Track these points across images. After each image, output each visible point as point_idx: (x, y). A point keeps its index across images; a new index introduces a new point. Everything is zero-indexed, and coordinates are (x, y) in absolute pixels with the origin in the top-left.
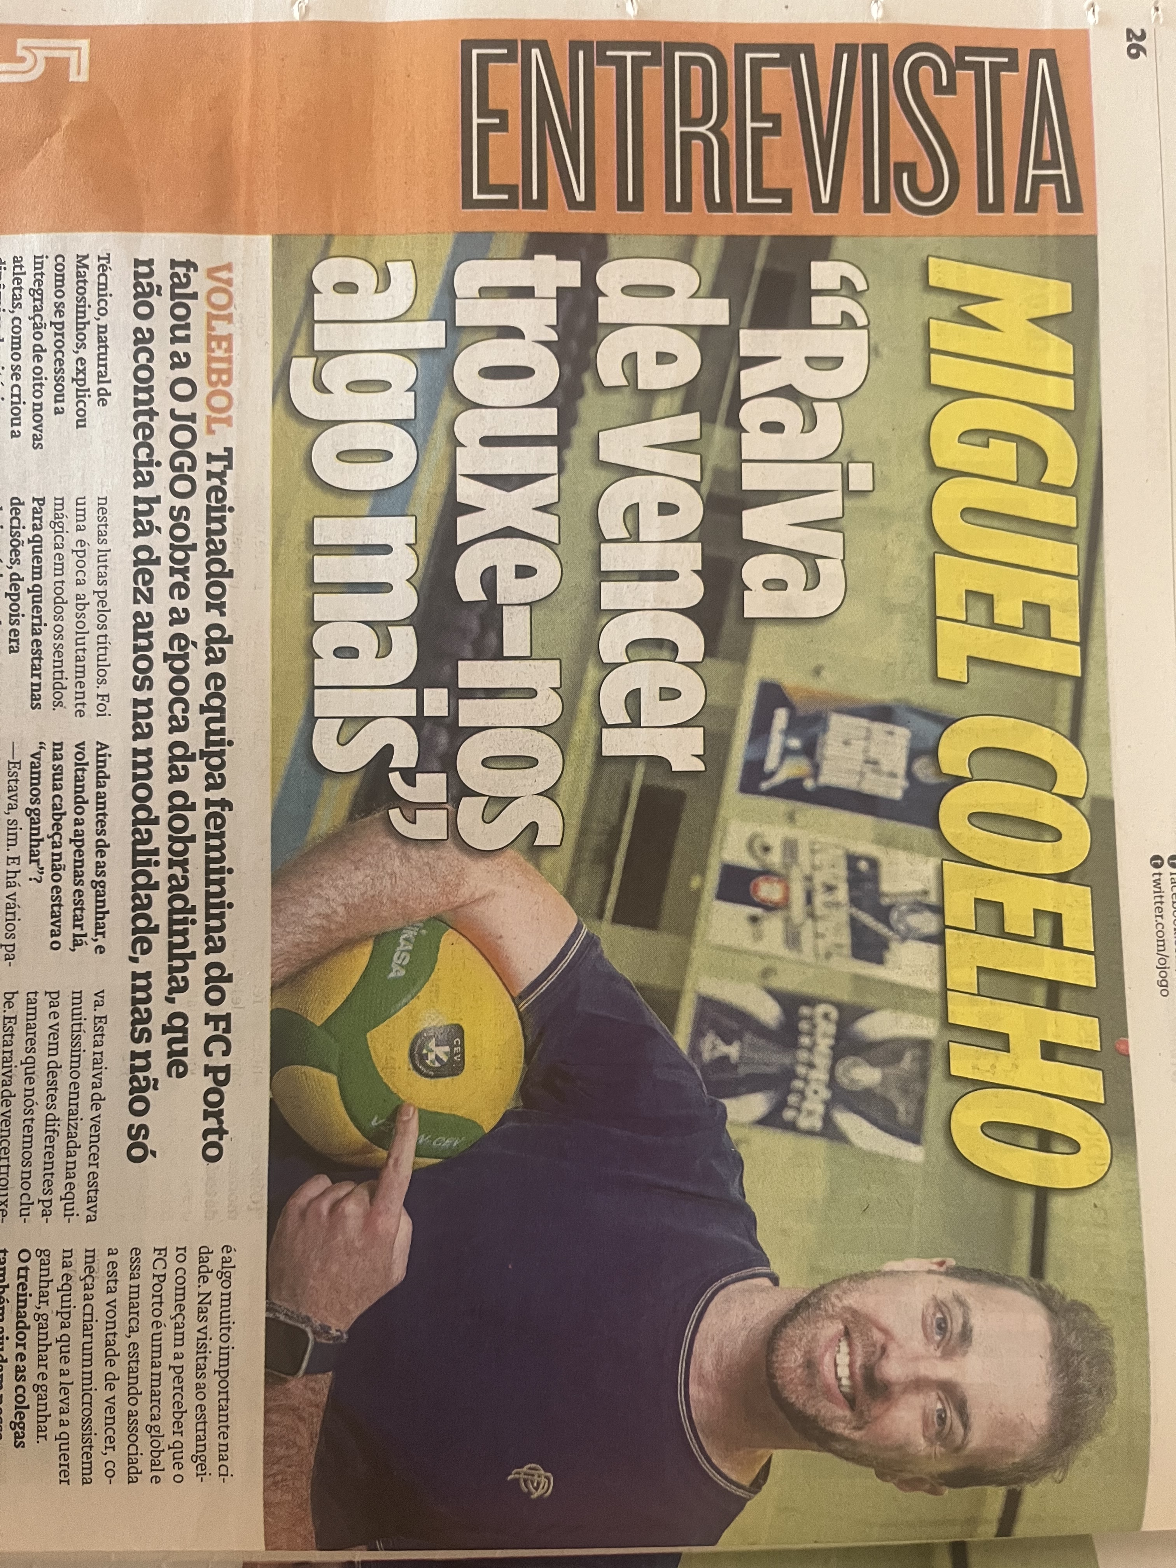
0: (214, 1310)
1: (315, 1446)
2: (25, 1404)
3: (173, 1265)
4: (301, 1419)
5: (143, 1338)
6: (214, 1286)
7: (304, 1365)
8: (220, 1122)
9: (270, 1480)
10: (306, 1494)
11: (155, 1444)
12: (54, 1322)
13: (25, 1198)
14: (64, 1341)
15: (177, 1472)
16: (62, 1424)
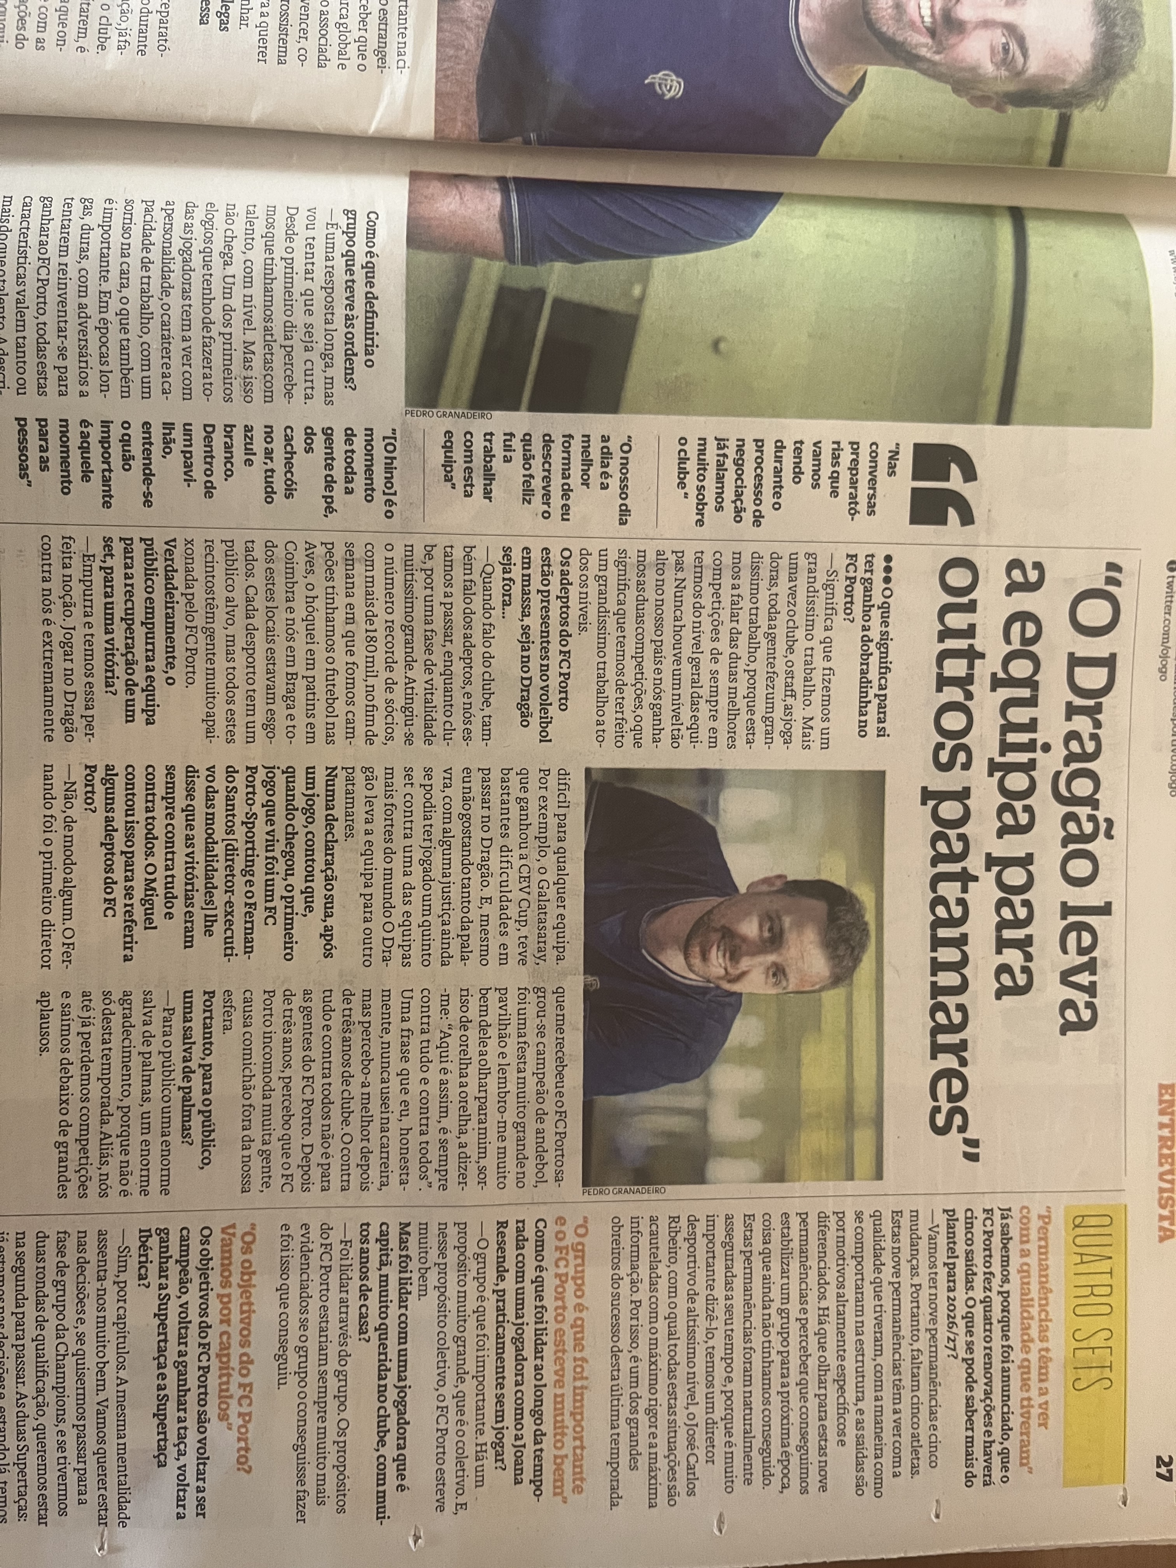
1: (480, 50)
4: (469, 28)
9: (441, 74)
10: (473, 87)
11: (343, 38)
15: (361, 61)
16: (262, 15)
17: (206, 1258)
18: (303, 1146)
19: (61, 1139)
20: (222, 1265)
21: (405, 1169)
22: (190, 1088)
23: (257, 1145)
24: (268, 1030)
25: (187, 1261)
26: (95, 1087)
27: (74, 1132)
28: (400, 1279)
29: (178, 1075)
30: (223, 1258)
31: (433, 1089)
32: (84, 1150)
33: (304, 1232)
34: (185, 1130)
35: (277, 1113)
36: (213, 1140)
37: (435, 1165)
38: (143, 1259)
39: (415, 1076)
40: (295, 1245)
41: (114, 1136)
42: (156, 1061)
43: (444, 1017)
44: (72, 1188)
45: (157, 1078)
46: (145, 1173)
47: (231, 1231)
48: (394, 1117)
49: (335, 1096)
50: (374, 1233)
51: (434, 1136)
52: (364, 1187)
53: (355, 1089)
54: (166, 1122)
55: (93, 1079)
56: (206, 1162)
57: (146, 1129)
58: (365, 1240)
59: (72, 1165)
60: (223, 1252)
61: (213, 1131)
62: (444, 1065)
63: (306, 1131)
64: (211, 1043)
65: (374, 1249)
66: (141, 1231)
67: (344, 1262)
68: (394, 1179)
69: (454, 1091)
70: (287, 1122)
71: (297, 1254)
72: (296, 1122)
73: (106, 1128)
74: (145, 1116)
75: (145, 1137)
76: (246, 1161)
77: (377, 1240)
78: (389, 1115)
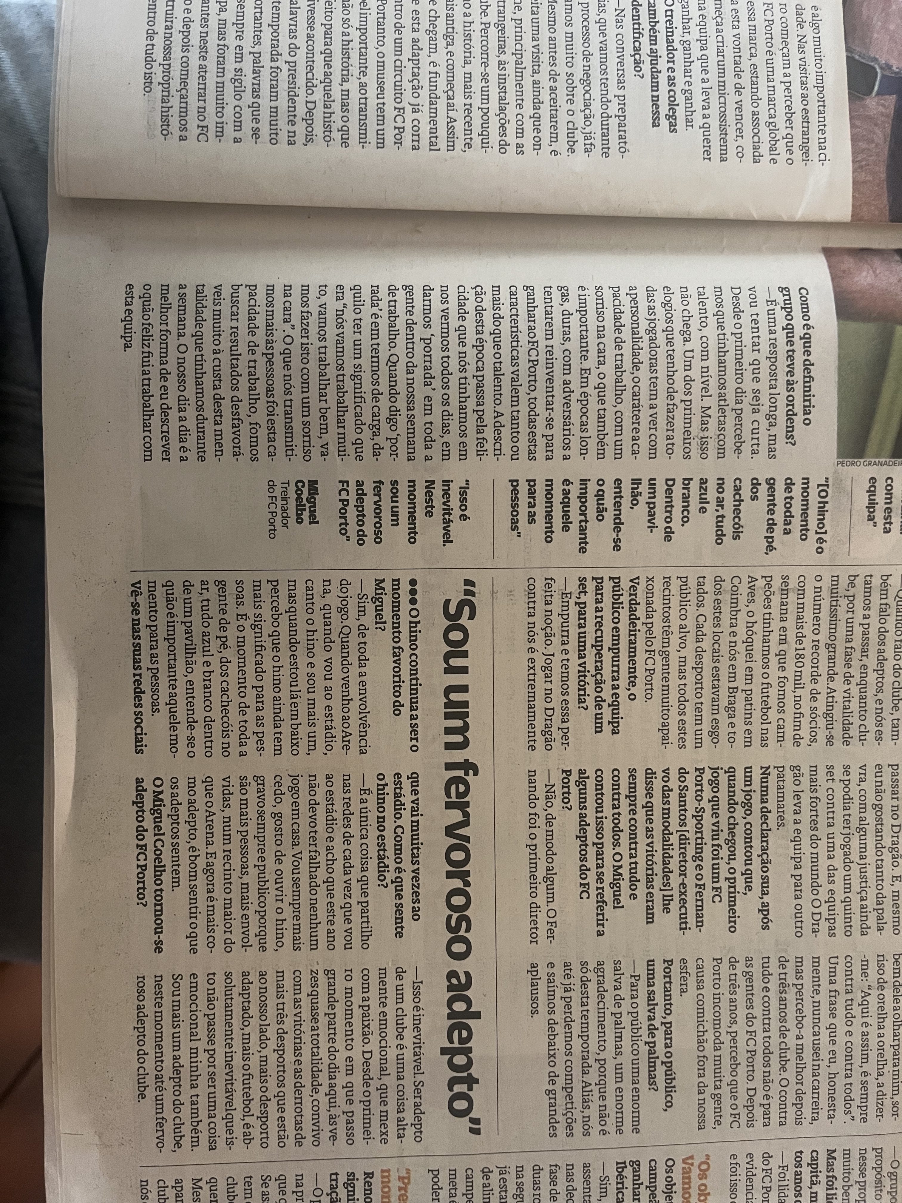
1: (888, 143)
2: (676, 103)
3: (778, 15)
4: (876, 125)
6: (808, 30)
9: (856, 165)
10: (883, 176)
11: (773, 135)
12: (696, 48)
14: (704, 59)
15: (789, 156)
16: (704, 117)
17: (670, 1185)
18: (748, 1089)
19: (551, 1087)
20: (683, 1189)
21: (832, 1107)
22: (654, 1042)
23: (710, 1090)
24: (717, 992)
25: (655, 1186)
26: (577, 1043)
27: (561, 1081)
28: (827, 1195)
29: (644, 1032)
30: (684, 1183)
31: (857, 1039)
32: (569, 1095)
33: (749, 1160)
34: (652, 1078)
35: (726, 1062)
36: (674, 1087)
37: (858, 1102)
38: (620, 1186)
39: (841, 1029)
40: (742, 1171)
41: (593, 1084)
42: (626, 1020)
43: (864, 979)
44: (561, 1128)
45: (627, 1035)
46: (619, 1115)
47: (690, 1161)
48: (823, 1064)
49: (774, 1047)
50: (806, 1158)
51: (856, 1079)
52: (798, 1122)
53: (791, 1040)
54: (636, 1073)
55: (575, 1036)
56: (669, 1105)
57: (620, 1078)
58: (799, 1165)
59: (561, 1110)
60: (683, 1178)
61: (674, 1079)
62: (865, 1020)
63: (750, 1078)
64: (671, 1004)
65: (806, 1172)
66: (618, 1163)
67: (782, 1183)
68: (823, 1114)
69: (873, 1041)
70: (734, 1070)
71: (743, 1178)
72: (742, 1070)
73: (586, 1078)
74: (618, 1067)
75: (619, 1085)
76: (701, 1104)
77: (808, 1164)
78: (820, 1062)
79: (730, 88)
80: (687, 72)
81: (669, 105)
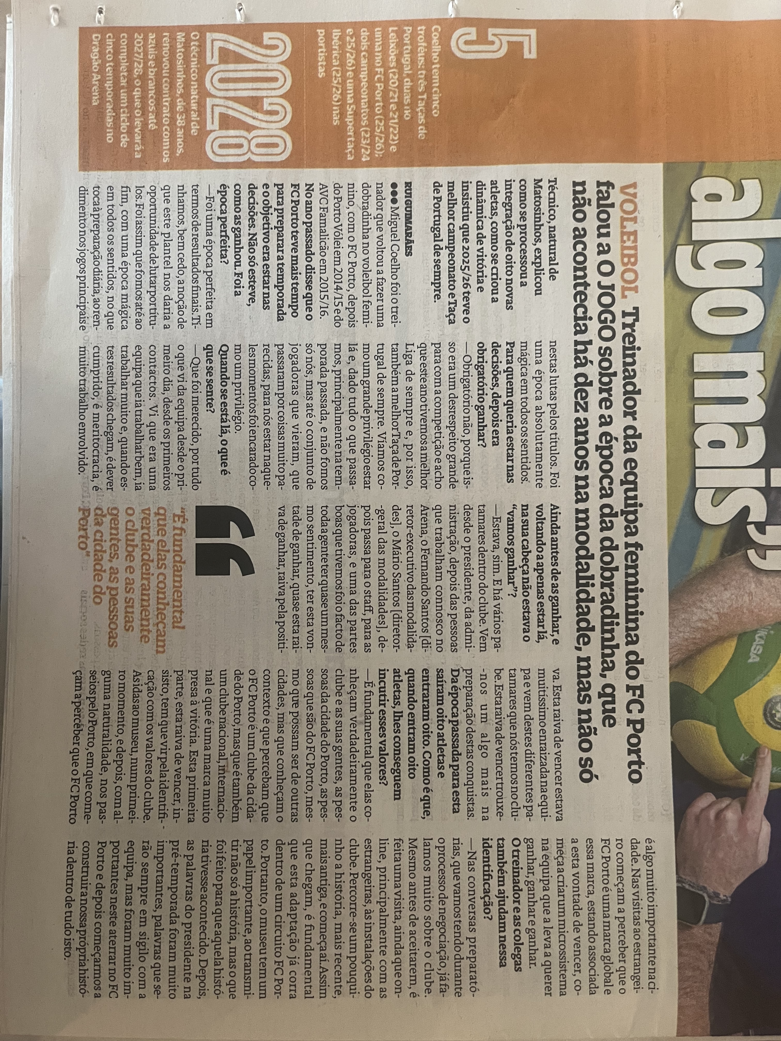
0: (643, 881)
1: (712, 969)
2: (520, 942)
3: (614, 850)
4: (702, 952)
5: (597, 898)
6: (642, 864)
7: (703, 918)
8: (639, 757)
9: (682, 992)
10: (706, 1000)
11: (607, 968)
12: (539, 887)
13: (514, 805)
14: (546, 900)
15: (622, 987)
16: (546, 955)
79: (569, 926)
80: (531, 911)
81: (515, 944)
